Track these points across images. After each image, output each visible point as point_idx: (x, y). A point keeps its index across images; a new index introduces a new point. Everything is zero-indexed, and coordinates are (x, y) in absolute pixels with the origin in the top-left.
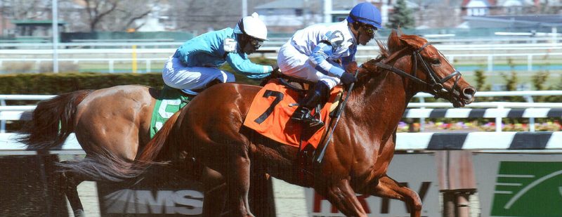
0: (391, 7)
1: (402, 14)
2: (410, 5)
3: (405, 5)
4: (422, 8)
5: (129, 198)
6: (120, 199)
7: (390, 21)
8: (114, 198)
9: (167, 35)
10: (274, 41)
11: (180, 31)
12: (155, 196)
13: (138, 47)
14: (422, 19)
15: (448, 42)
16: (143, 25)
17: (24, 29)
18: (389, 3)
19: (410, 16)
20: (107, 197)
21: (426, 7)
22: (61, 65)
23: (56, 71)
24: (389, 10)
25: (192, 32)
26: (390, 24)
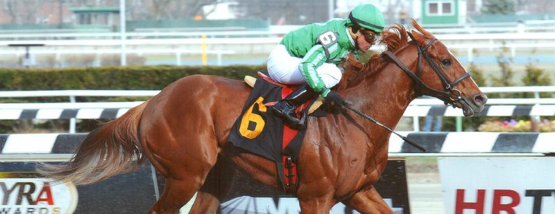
5: (248, 206)
6: (239, 208)
8: (232, 206)
9: (237, 22)
11: (251, 18)
12: (276, 203)
13: (209, 37)
16: (212, 11)
17: (82, 17)
20: (224, 205)
22: (129, 58)
23: (124, 63)
25: (265, 19)
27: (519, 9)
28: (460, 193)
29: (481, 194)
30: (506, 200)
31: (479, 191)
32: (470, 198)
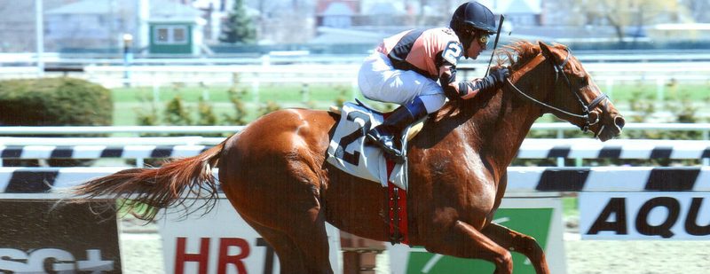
0: (225, 15)
1: (240, 24)
2: (250, 12)
3: (243, 11)
4: (265, 16)
7: (224, 32)
10: (72, 58)
14: (264, 31)
15: (300, 62)
18: (222, 8)
19: (250, 27)
21: (270, 15)
24: (222, 19)
26: (224, 37)
27: (263, 38)
28: (181, 242)
29: (205, 243)
30: (234, 251)
31: (203, 239)
32: (193, 248)
